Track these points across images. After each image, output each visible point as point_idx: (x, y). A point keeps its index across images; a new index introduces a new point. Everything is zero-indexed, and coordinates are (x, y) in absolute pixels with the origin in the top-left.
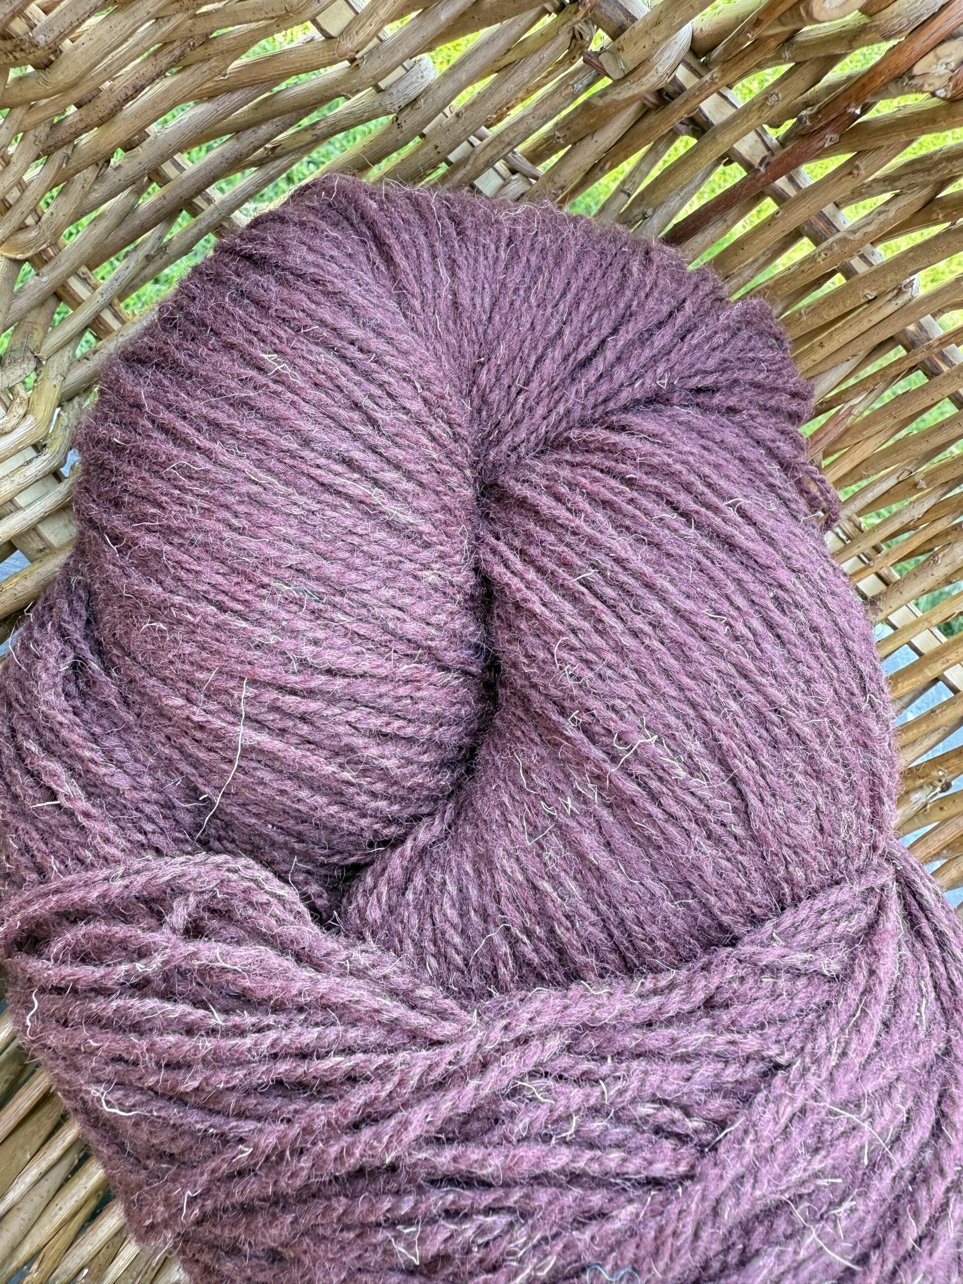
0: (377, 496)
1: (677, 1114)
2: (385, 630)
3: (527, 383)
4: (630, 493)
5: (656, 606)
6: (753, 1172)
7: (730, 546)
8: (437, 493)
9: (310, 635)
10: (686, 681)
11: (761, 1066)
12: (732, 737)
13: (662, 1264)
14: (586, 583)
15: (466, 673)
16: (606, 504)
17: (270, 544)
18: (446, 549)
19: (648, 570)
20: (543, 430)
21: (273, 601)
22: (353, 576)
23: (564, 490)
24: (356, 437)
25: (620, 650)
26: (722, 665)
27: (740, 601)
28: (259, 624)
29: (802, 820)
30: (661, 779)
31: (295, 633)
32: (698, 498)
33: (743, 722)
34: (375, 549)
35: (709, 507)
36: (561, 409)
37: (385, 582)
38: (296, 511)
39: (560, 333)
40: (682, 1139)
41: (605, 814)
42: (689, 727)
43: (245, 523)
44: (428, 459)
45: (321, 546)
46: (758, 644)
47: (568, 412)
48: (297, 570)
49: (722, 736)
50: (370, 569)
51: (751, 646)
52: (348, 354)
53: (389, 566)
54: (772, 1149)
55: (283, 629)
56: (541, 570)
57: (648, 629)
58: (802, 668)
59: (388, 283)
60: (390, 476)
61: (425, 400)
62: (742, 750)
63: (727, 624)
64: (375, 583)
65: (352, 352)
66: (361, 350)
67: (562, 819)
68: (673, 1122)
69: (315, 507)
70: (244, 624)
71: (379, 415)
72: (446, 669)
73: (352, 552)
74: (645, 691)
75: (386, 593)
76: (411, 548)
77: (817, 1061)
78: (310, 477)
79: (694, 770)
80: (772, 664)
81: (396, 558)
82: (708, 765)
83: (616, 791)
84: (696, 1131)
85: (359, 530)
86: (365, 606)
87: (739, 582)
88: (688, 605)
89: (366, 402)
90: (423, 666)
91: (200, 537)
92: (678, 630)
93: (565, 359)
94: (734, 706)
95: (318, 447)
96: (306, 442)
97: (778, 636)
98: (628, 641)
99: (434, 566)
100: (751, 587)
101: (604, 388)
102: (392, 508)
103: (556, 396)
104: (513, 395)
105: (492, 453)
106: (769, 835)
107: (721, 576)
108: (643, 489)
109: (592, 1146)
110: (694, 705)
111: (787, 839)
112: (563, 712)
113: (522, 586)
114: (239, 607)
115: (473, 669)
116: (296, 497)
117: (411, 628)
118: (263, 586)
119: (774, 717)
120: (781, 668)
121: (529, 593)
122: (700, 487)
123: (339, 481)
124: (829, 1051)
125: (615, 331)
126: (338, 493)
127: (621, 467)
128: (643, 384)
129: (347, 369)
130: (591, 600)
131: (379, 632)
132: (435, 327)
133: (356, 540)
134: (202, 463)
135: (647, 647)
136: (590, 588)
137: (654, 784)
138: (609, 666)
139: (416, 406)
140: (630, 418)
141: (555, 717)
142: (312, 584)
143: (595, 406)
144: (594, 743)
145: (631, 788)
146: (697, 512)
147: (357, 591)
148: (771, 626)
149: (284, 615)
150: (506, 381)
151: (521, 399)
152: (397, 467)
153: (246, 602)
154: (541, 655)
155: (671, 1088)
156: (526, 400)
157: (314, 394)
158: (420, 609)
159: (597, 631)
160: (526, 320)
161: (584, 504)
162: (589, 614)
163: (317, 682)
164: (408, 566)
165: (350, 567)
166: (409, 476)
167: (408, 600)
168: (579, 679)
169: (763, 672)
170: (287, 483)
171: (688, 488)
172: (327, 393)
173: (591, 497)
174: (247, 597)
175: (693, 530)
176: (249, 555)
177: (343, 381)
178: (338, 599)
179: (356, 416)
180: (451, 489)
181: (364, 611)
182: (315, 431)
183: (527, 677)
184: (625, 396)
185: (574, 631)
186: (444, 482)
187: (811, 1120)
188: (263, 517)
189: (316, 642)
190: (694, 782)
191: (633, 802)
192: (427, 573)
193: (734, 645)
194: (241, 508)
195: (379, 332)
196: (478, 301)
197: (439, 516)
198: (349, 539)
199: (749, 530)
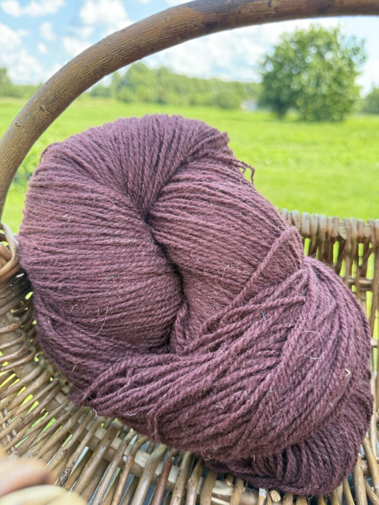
0: (117, 240)
1: (268, 351)
2: (139, 274)
3: (143, 180)
4: (189, 201)
5: (212, 231)
6: (293, 353)
7: (223, 204)
8: (133, 229)
9: (119, 287)
10: (230, 247)
11: (285, 330)
12: (248, 256)
13: (282, 382)
14: (190, 234)
15: (166, 273)
16: (184, 208)
17: (95, 269)
18: (144, 243)
19: (204, 222)
20: (154, 191)
21: (105, 283)
22: (122, 265)
23: (170, 209)
24: (103, 226)
25: (208, 248)
26: (237, 238)
27: (233, 218)
28: (105, 291)
29: (276, 267)
30: (235, 275)
31: (115, 289)
32: (209, 194)
33: (249, 250)
34: (124, 254)
35: (213, 195)
36: (156, 182)
37: (132, 262)
38: (98, 256)
39: (144, 160)
40: (271, 356)
41: (226, 291)
42: (236, 258)
43: (85, 267)
44: (125, 221)
45: (109, 262)
46: (243, 228)
47: (159, 182)
48: (106, 272)
49: (245, 257)
50: (126, 260)
51: (242, 230)
52: (87, 203)
53: (131, 257)
54: (296, 346)
55: (111, 289)
56: (176, 236)
57: (213, 238)
58: (257, 228)
59: (87, 174)
60: (117, 232)
61: (116, 204)
62: (252, 258)
63: (233, 226)
64: (129, 264)
65: (88, 202)
66: (90, 200)
67: (216, 298)
68: (267, 353)
69: (102, 252)
70: (100, 294)
71: (106, 216)
72: (160, 275)
73: (118, 259)
74: (220, 254)
75: (134, 264)
76: (134, 249)
77: (300, 322)
78: (95, 244)
79: (242, 269)
80: (249, 231)
81: (131, 254)
82: (245, 266)
83: (225, 283)
84: (274, 353)
85: (118, 252)
86: (130, 271)
87: (230, 213)
88: (219, 227)
89: (100, 215)
90: (153, 278)
91: (75, 276)
92: (221, 235)
93: (150, 167)
94: (245, 247)
95: (94, 235)
96: (89, 235)
97: (247, 223)
98: (209, 244)
99: (143, 250)
100: (234, 213)
101: (166, 169)
102: (123, 241)
103: (153, 179)
104: (140, 186)
105: (143, 206)
106: (269, 275)
107: (225, 214)
108: (192, 198)
109: (250, 366)
110: (234, 252)
111: (274, 274)
112: (202, 270)
113: (174, 243)
114: (96, 290)
115: (168, 271)
116: (95, 252)
117: (145, 270)
118: (100, 281)
119: (256, 245)
120: (252, 231)
121: (177, 244)
122: (208, 190)
123: (104, 241)
124: (303, 319)
125: (160, 151)
126: (106, 245)
127: (183, 194)
128: (176, 163)
129: (89, 208)
130: (194, 238)
131: (137, 276)
132: (107, 180)
133: (118, 255)
134: (64, 257)
135: (215, 243)
136: (192, 235)
137: (234, 277)
138: (208, 253)
139: (114, 207)
140: (178, 176)
141: (200, 272)
142: (113, 273)
143: (166, 176)
144: (214, 274)
145: (228, 281)
146: (210, 198)
147: (126, 268)
148: (244, 221)
149: (109, 285)
150: (136, 182)
151: (143, 186)
152: (118, 228)
153: (97, 288)
154: (188, 258)
155: (264, 345)
156: (145, 185)
157: (84, 220)
158: (145, 263)
159: (199, 245)
160: (133, 162)
161: (178, 211)
162: (195, 242)
163: (128, 297)
164: (136, 254)
165: (121, 263)
166: (123, 229)
167: (140, 263)
168: (202, 260)
169: (247, 235)
170: (91, 250)
171: (204, 192)
172: (88, 218)
173: (179, 208)
174: (97, 286)
175: (212, 204)
176: (91, 275)
177: (90, 212)
178: (121, 273)
179: (99, 220)
180: (136, 225)
181: (130, 273)
182: (90, 231)
183: (187, 266)
184: (173, 169)
185: (194, 248)
186: (134, 224)
187: (303, 337)
188: (89, 262)
189: (122, 288)
190: (244, 272)
191: (231, 284)
192: (142, 253)
193: (237, 232)
194: (81, 263)
195: (93, 192)
196: (116, 164)
197: (137, 235)
198: (116, 256)
199: (227, 196)
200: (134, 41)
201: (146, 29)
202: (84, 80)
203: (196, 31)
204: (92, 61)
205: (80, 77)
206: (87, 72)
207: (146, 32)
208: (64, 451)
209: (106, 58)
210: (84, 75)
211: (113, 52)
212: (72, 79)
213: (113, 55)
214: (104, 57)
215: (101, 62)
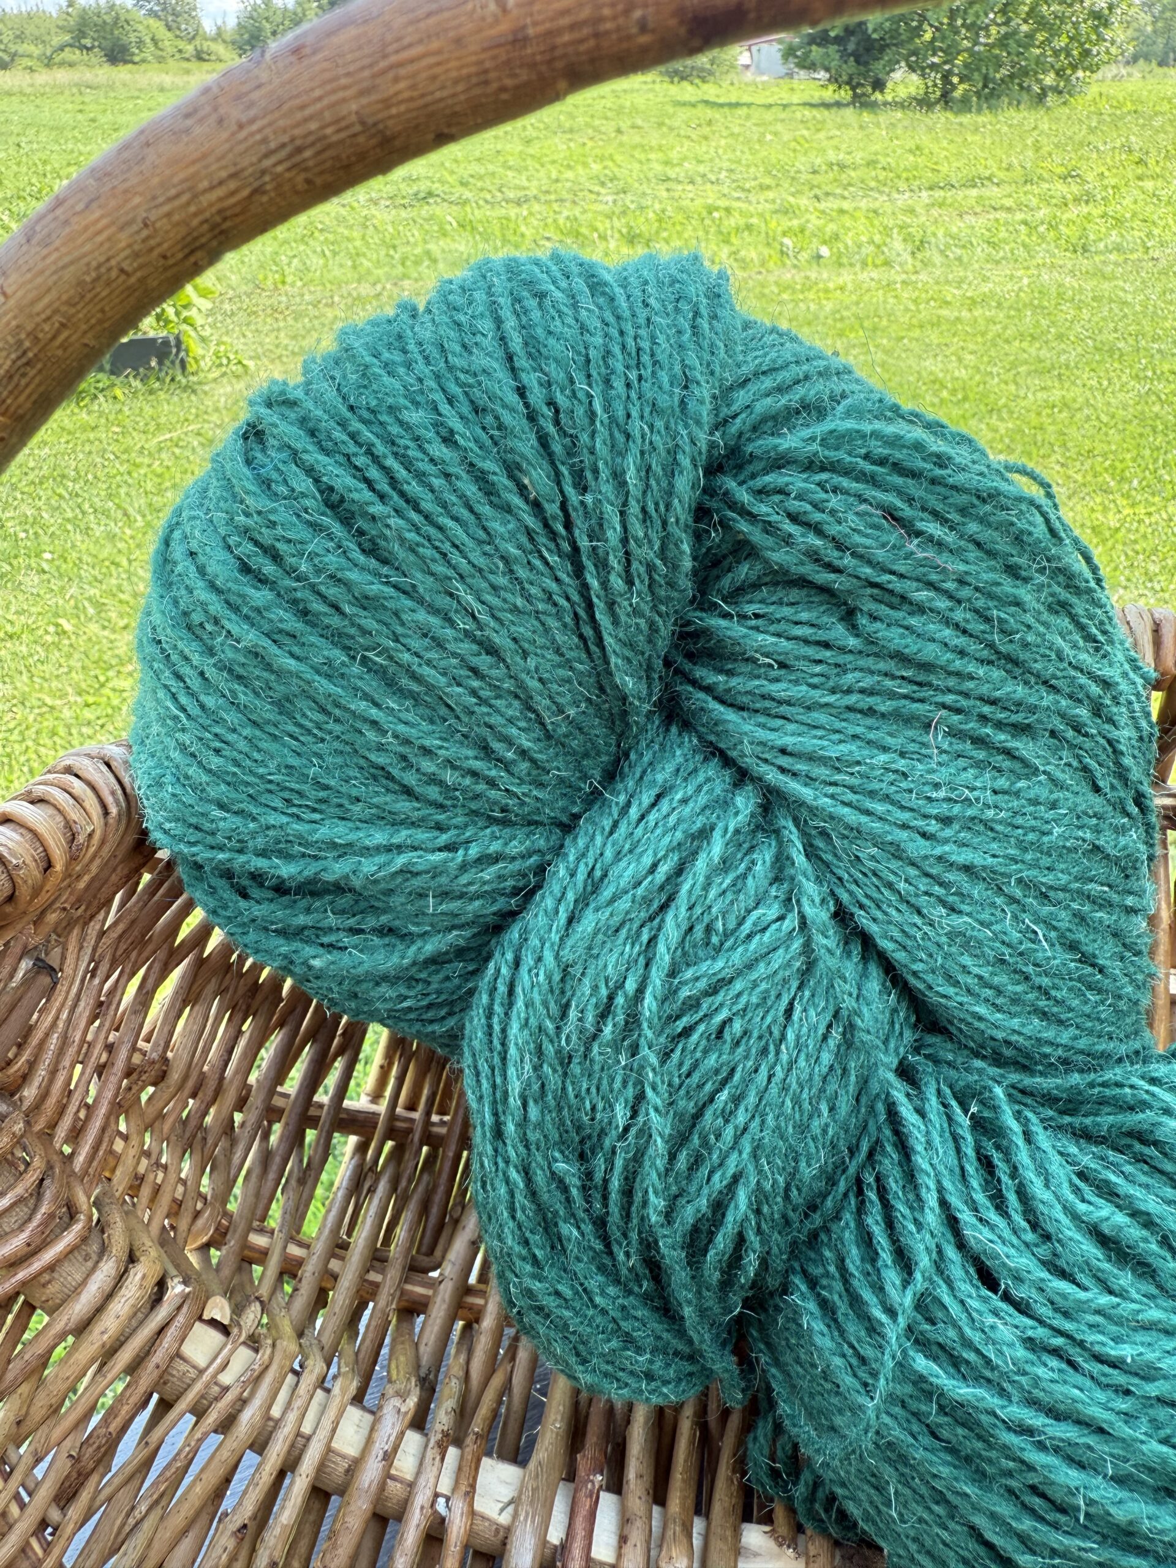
200: (354, 107)
201: (410, 45)
202: (142, 280)
203: (644, 50)
204: (170, 200)
205: (122, 271)
206: (151, 249)
207: (412, 61)
208: (234, 1533)
209: (232, 185)
210: (140, 260)
211: (266, 156)
212: (88, 279)
213: (263, 172)
214: (221, 183)
215: (211, 205)
